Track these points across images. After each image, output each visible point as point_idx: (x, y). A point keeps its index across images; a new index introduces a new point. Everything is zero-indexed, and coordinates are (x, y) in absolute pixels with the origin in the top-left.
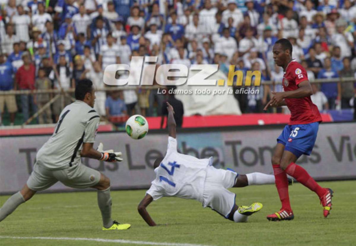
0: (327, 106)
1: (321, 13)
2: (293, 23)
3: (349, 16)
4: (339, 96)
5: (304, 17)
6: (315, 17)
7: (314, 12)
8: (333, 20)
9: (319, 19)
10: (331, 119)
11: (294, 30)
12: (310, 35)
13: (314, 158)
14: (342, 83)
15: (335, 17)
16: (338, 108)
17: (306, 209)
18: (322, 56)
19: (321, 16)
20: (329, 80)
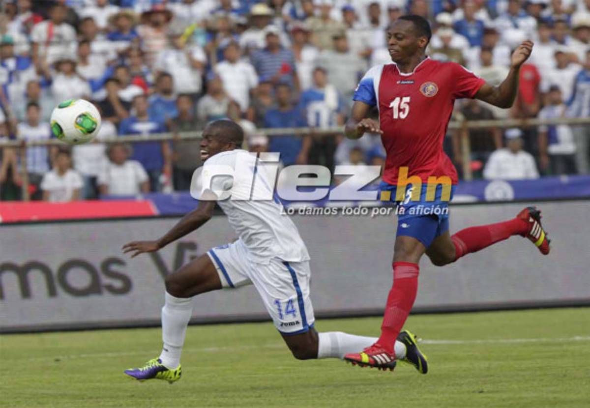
0: (147, 187)
1: (128, 11)
2: (66, 30)
3: (192, 17)
4: (168, 168)
5: (89, 19)
6: (114, 20)
7: (113, 10)
8: (156, 25)
9: (124, 22)
10: (155, 211)
11: (67, 43)
12: (104, 53)
13: (118, 284)
14: (173, 143)
15: (161, 18)
16: (168, 190)
17: (99, 381)
18: (130, 92)
19: (128, 17)
20: (146, 136)
